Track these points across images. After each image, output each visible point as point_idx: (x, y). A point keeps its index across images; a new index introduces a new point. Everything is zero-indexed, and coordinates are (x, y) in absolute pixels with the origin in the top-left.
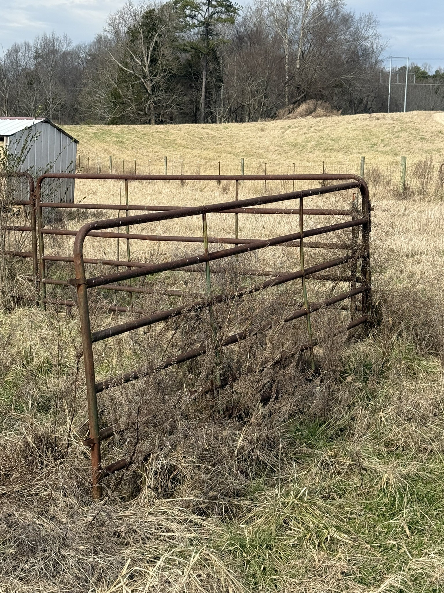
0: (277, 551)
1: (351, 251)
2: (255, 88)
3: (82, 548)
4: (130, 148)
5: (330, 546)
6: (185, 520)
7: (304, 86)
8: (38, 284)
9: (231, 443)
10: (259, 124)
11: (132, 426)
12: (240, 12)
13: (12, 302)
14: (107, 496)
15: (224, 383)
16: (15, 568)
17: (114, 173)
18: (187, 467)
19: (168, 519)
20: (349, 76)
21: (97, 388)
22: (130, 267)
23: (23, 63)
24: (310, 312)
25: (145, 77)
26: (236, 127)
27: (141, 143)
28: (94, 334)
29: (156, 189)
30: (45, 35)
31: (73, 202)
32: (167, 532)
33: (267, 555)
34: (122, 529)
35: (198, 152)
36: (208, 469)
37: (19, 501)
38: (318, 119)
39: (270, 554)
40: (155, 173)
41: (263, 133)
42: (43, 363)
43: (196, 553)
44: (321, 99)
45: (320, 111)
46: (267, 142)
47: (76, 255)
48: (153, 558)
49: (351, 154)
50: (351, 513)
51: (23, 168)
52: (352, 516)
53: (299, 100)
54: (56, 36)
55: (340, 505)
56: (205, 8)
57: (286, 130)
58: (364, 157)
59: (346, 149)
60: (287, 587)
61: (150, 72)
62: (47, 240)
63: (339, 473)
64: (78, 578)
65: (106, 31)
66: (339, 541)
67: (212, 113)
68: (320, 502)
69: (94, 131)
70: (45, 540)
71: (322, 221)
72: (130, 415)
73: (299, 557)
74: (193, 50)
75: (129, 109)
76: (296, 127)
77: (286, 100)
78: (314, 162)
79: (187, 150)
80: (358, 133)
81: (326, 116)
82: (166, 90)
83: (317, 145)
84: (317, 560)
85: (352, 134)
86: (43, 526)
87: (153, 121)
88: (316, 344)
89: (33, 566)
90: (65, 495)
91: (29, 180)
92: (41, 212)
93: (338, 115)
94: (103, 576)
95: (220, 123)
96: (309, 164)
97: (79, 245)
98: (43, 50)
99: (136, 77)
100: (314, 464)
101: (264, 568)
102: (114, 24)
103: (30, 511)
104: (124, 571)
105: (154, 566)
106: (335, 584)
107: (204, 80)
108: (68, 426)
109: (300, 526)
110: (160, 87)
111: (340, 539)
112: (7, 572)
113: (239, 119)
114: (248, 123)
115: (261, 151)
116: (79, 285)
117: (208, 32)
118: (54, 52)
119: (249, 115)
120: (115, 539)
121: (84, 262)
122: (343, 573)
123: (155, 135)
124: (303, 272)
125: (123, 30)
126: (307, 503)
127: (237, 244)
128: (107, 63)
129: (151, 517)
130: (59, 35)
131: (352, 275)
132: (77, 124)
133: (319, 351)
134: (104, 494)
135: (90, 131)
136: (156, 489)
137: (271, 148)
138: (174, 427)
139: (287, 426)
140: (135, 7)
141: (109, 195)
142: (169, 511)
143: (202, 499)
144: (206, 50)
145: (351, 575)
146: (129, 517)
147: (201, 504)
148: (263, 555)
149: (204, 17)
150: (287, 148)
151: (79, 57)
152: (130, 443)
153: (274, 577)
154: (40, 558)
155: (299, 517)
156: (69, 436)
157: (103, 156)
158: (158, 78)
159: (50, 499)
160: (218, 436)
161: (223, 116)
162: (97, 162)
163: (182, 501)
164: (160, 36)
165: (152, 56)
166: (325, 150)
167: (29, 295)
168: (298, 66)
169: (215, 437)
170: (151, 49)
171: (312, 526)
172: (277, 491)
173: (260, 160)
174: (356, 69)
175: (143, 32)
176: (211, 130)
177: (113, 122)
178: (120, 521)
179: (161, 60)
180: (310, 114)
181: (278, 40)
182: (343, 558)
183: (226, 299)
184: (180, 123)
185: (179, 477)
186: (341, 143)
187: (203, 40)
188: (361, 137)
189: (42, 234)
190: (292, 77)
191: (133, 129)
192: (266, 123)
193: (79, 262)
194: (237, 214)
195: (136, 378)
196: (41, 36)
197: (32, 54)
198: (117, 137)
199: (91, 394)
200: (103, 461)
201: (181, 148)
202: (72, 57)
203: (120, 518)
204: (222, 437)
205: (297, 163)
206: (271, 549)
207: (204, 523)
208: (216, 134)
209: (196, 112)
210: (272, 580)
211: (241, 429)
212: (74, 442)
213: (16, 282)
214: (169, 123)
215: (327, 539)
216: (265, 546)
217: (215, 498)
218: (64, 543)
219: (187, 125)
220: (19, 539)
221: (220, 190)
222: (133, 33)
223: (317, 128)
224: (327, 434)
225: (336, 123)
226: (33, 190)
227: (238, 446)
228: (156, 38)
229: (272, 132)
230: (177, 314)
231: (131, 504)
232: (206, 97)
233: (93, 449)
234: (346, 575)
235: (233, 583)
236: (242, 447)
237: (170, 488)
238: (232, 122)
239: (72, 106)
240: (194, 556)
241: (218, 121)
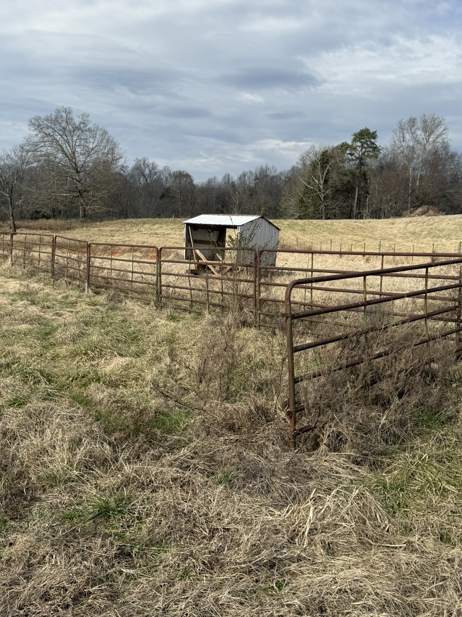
0: (407, 493)
1: (457, 303)
2: (389, 198)
3: (284, 477)
4: (309, 234)
5: (442, 493)
6: (347, 467)
7: (421, 197)
8: (256, 314)
9: (377, 421)
10: (391, 220)
11: (316, 405)
12: (382, 151)
13: (240, 325)
14: (299, 447)
15: (374, 382)
16: (244, 486)
17: (299, 249)
18: (348, 434)
19: (336, 465)
20: (451, 191)
21: (295, 381)
22: (312, 306)
23: (248, 183)
24: (430, 341)
25: (320, 191)
26: (376, 222)
27: (316, 231)
28: (295, 347)
29: (324, 259)
30: (262, 167)
31: (275, 266)
32: (336, 473)
33: (401, 495)
34: (308, 468)
35: (351, 236)
36: (362, 436)
37: (246, 445)
38: (430, 217)
39: (403, 495)
40: (324, 249)
41: (393, 226)
42: (259, 362)
43: (356, 489)
44: (432, 205)
45: (431, 212)
46: (395, 231)
47: (286, 299)
48: (327, 489)
49: (451, 240)
50: (457, 473)
51: (250, 245)
52: (457, 475)
53: (418, 205)
54: (268, 167)
55: (449, 467)
56: (359, 149)
57: (408, 224)
58: (461, 242)
59: (448, 237)
60: (414, 516)
61: (323, 188)
62: (262, 289)
63: (449, 446)
64: (281, 497)
65: (298, 163)
66: (449, 491)
67: (360, 213)
68: (436, 464)
69: (288, 223)
70: (261, 471)
71: (439, 283)
72: (316, 398)
73: (422, 498)
74: (351, 175)
75: (309, 210)
76: (415, 222)
77: (409, 205)
78: (426, 244)
79: (344, 235)
80: (456, 226)
81: (435, 215)
82: (333, 199)
83: (428, 234)
84: (434, 502)
85: (452, 227)
86: (260, 462)
87: (323, 218)
88: (433, 361)
89: (254, 486)
90: (273, 444)
91: (254, 253)
92: (260, 271)
93: (443, 215)
94: (297, 497)
95: (366, 219)
96: (423, 246)
97: (288, 293)
98: (260, 175)
99: (315, 191)
100: (432, 439)
101: (399, 503)
102: (303, 159)
103: (253, 452)
104: (311, 496)
105: (330, 495)
106: (447, 518)
107: (357, 193)
108: (275, 401)
109: (422, 478)
110: (328, 196)
111: (449, 489)
112: (239, 488)
113: (377, 217)
114: (384, 220)
115: (391, 237)
116: (287, 318)
117: (361, 164)
118: (266, 176)
119: (384, 215)
120: (303, 474)
121: (290, 303)
122: (452, 511)
123: (325, 226)
124: (426, 315)
125: (308, 163)
126: (427, 464)
127: (381, 295)
128: (298, 182)
129: (326, 463)
130: (270, 166)
131: (458, 318)
132: (278, 219)
133: (435, 366)
134: (297, 446)
135: (285, 223)
136: (328, 446)
137: (398, 235)
138: (341, 408)
139: (412, 413)
140: (317, 149)
141: (295, 262)
142: (337, 460)
143: (358, 455)
144: (359, 175)
145: (457, 513)
146: (313, 461)
147: (357, 458)
148: (398, 495)
149: (359, 155)
150: (408, 235)
151: (281, 179)
152: (315, 416)
153: (406, 510)
154: (258, 481)
155: (422, 472)
156: (276, 408)
157: (292, 238)
158: (328, 192)
159: (264, 445)
160: (369, 416)
161: (367, 215)
162: (289, 241)
163: (345, 454)
164: (330, 166)
165: (325, 178)
166: (434, 237)
167: (250, 320)
168: (418, 184)
169: (367, 416)
170: (325, 174)
171: (430, 479)
172: (407, 454)
173: (391, 242)
174: (456, 186)
175: (321, 164)
176: (360, 223)
177: (300, 218)
178: (306, 463)
179: (330, 180)
180: (424, 214)
181: (405, 168)
182: (452, 502)
183: (377, 330)
184: (340, 219)
185: (343, 439)
186: (445, 233)
187: (357, 168)
188: (458, 229)
189: (260, 284)
190: (413, 191)
191: (312, 222)
192: (395, 219)
193: (288, 303)
194: (382, 276)
195: (320, 375)
196: (260, 166)
197: (253, 177)
198: (302, 227)
199: (291, 384)
200: (297, 426)
201: (340, 234)
202: (276, 179)
203: (306, 461)
204: (371, 417)
205: (415, 245)
206: (403, 491)
207: (359, 470)
208: (363, 226)
209: (350, 212)
210: (404, 511)
211: (384, 413)
212: (278, 411)
213: (243, 313)
214: (333, 219)
215: (440, 488)
216: (399, 489)
217: (367, 455)
218: (273, 473)
219: (345, 220)
220: (246, 468)
221: (365, 260)
222: (314, 165)
223: (429, 223)
224: (440, 420)
225: (442, 220)
226: (256, 258)
227: (382, 423)
228: (328, 167)
229: (399, 225)
230: (345, 338)
231: (313, 453)
232: (357, 203)
233: (291, 418)
234: (454, 513)
235: (379, 510)
236: (384, 424)
237: (337, 445)
238: (373, 218)
239: (275, 208)
240: (355, 491)
241: (364, 218)
